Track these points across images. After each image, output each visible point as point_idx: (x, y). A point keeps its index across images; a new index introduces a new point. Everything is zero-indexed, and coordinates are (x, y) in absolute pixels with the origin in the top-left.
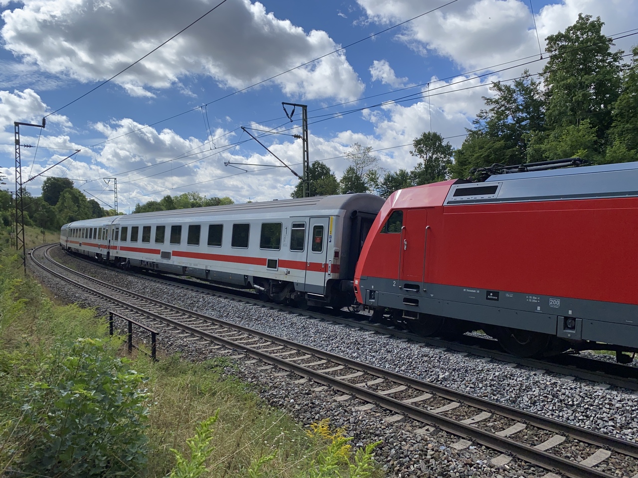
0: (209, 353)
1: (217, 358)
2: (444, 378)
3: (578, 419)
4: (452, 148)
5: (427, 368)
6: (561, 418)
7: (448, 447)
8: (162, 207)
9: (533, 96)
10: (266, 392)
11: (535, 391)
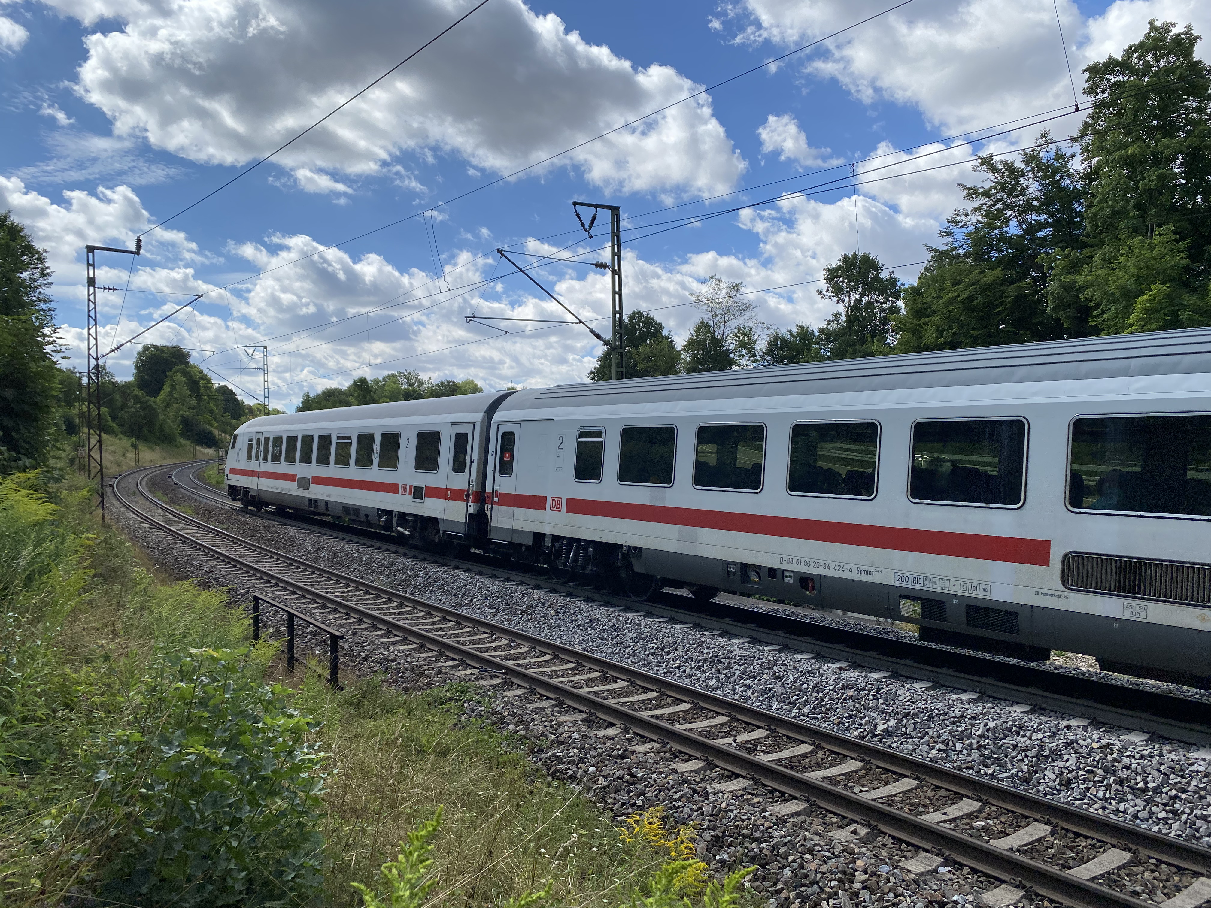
0: (437, 674)
1: (452, 685)
2: (886, 731)
3: (1157, 818)
4: (898, 284)
5: (852, 711)
6: (1121, 814)
7: (896, 868)
8: (351, 399)
9: (1060, 180)
10: (542, 751)
11: (1068, 760)
